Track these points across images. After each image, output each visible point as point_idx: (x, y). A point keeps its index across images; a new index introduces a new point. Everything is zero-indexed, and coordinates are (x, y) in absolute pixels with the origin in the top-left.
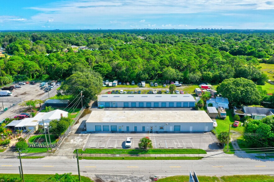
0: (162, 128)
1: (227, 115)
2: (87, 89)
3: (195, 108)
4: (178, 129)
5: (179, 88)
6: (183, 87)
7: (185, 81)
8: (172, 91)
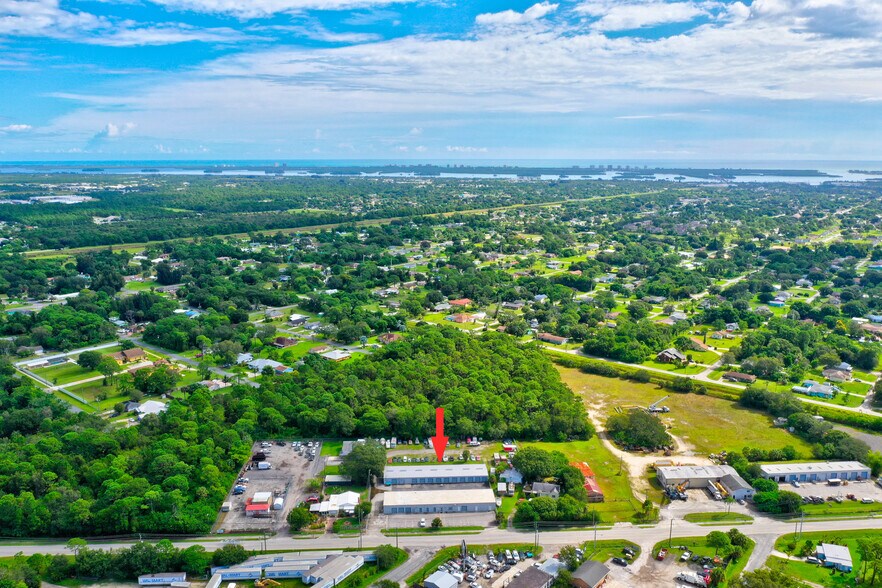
0: (450, 508)
1: (516, 491)
2: (374, 467)
3: (487, 482)
4: (465, 508)
5: (477, 448)
6: (483, 447)
7: (486, 437)
8: (465, 459)
